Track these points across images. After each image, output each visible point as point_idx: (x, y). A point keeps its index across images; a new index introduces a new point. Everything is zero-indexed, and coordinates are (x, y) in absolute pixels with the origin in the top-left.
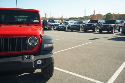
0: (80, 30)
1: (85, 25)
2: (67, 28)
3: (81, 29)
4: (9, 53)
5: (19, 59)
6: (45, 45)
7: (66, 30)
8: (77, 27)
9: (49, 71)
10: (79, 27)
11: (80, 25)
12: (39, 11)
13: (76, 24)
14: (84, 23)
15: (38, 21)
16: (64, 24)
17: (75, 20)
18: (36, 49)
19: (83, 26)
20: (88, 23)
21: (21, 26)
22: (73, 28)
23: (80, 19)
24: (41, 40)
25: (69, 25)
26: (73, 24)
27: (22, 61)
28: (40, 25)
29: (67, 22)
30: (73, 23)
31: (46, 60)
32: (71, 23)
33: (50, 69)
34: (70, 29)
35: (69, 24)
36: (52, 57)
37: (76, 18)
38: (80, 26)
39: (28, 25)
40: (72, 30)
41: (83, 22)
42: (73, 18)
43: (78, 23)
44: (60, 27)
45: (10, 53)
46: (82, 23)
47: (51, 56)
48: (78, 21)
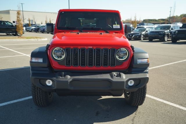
0: (164, 39)
1: (175, 32)
2: (142, 36)
3: (166, 39)
4: (87, 68)
5: (107, 76)
6: (138, 60)
7: (141, 40)
8: (160, 34)
9: (139, 98)
10: (164, 35)
11: (166, 31)
12: (120, 12)
13: (159, 30)
14: (172, 29)
15: (119, 26)
16: (138, 30)
17: (153, 23)
18: (126, 65)
19: (171, 33)
20: (179, 29)
21: (101, 34)
22: (154, 36)
23: (162, 22)
24: (132, 52)
25: (147, 31)
26: (154, 30)
27: (111, 79)
28: (122, 33)
29: (142, 26)
30: (152, 28)
31: (140, 80)
32: (149, 28)
33: (142, 96)
34: (147, 38)
35: (147, 29)
36: (148, 76)
37: (156, 20)
38: (165, 33)
39: (107, 32)
40: (151, 40)
41: (170, 26)
42: (150, 20)
43: (161, 29)
44: (132, 35)
45: (94, 68)
46: (168, 28)
47: (146, 75)
48: (161, 25)
